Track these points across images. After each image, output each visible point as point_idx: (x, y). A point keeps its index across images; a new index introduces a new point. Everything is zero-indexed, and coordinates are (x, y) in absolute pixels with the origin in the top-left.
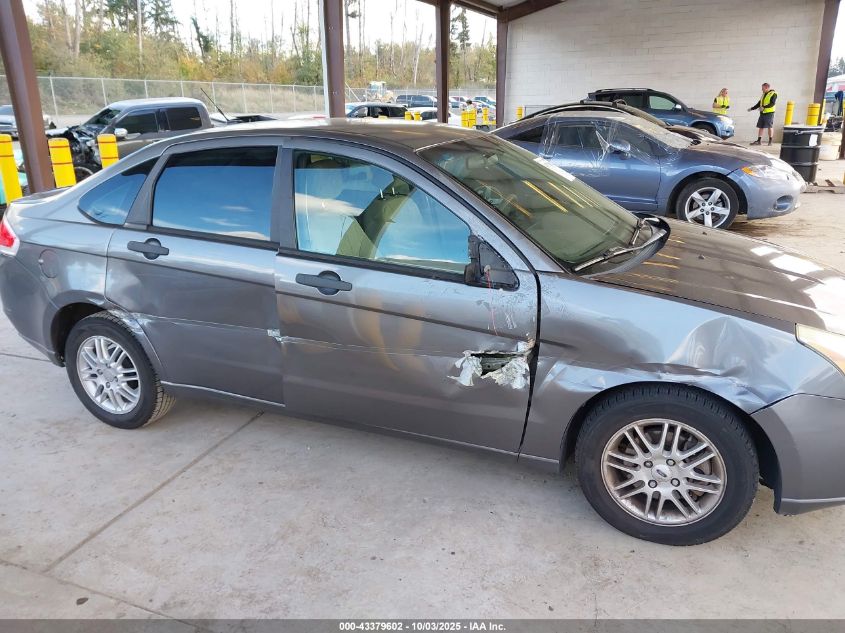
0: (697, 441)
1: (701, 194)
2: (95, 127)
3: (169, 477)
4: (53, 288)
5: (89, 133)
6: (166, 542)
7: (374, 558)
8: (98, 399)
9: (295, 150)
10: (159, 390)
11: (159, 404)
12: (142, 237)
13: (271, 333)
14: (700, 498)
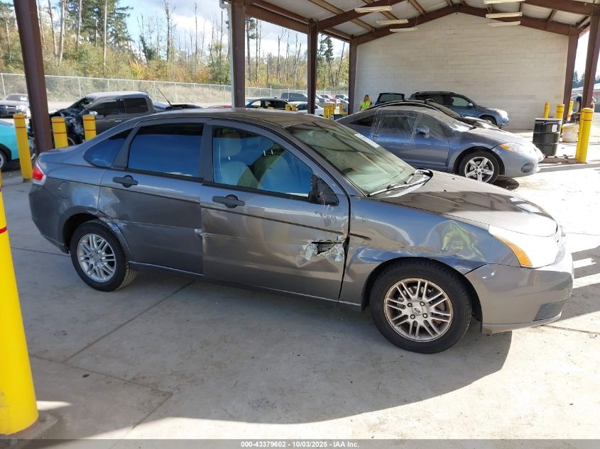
0: (436, 291)
1: (475, 161)
2: (76, 110)
3: (133, 316)
4: (65, 206)
5: (72, 114)
6: (132, 349)
7: (253, 357)
8: (89, 273)
9: (214, 126)
10: (127, 267)
11: (127, 276)
12: (122, 175)
13: (196, 230)
14: (440, 325)
